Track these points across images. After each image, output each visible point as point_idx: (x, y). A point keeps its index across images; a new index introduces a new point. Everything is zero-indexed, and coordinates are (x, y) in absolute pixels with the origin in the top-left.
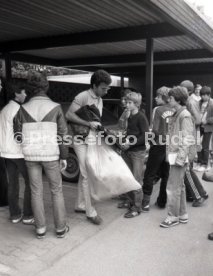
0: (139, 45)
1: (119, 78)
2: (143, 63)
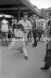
0: (16, 9)
1: (11, 16)
2: (17, 12)
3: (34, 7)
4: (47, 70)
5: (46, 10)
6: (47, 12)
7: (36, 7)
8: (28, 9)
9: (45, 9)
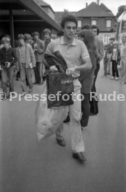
3: (43, 7)
7: (49, 7)
8: (31, 14)
9: (72, 13)
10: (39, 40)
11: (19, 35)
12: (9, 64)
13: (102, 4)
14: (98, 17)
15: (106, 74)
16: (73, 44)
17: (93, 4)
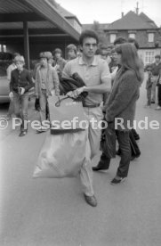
3: (67, 18)
4: (106, 171)
5: (106, 28)
6: (109, 35)
7: (74, 18)
9: (104, 25)
10: (61, 59)
11: (42, 54)
12: (23, 90)
13: (142, 14)
14: (138, 30)
15: (150, 102)
16: (94, 64)
17: (131, 13)
